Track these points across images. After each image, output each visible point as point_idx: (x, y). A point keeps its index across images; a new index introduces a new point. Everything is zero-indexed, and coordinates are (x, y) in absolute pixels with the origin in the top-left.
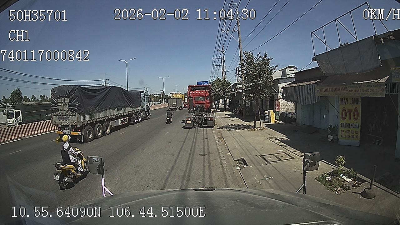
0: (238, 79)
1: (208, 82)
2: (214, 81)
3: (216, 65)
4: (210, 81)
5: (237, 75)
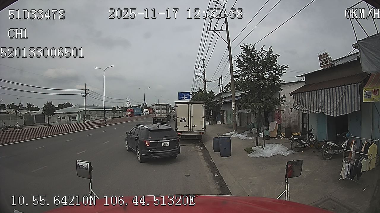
1: (190, 92)
5: (220, 86)
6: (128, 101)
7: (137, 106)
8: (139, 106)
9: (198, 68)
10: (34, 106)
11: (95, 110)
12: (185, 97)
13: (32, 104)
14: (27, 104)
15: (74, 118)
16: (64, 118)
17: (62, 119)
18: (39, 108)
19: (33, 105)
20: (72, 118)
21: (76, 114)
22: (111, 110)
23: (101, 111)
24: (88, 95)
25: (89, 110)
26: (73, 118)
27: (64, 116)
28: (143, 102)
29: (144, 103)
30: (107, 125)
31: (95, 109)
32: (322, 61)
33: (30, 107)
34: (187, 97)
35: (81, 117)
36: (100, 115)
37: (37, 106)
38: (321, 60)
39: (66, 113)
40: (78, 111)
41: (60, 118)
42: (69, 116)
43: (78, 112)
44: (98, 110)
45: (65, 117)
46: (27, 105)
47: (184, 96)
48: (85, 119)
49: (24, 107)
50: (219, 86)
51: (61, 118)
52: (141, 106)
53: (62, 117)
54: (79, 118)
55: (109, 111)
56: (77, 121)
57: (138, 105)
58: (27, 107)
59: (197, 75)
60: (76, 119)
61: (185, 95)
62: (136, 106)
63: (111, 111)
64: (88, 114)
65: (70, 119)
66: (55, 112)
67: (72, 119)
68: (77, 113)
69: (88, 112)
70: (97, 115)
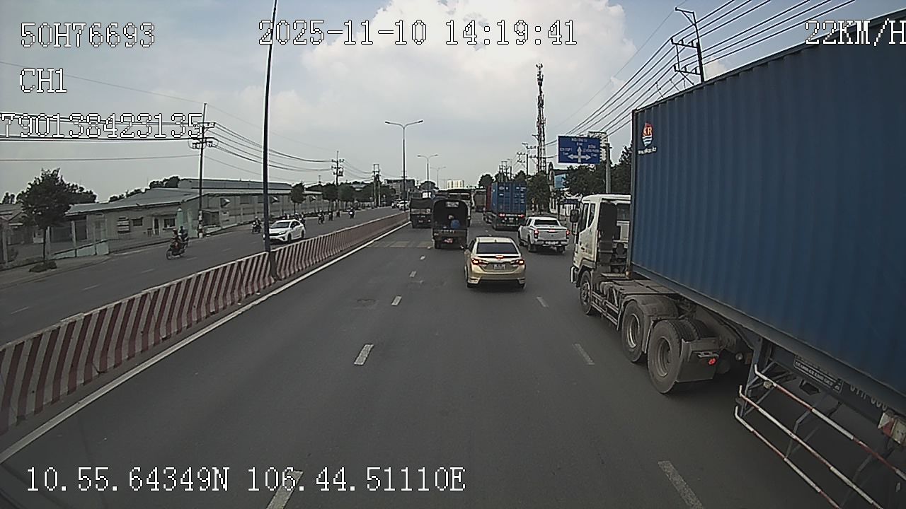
15: (170, 221)
16: (138, 222)
17: (134, 225)
20: (164, 223)
21: (173, 210)
25: (222, 195)
26: (165, 220)
27: (139, 217)
31: (241, 192)
34: (589, 154)
35: (190, 219)
36: (253, 208)
39: (146, 207)
41: (126, 223)
42: (153, 216)
43: (183, 201)
44: (249, 194)
45: (142, 218)
47: (580, 150)
53: (134, 220)
61: (582, 148)
67: (162, 226)
69: (215, 202)
70: (243, 209)
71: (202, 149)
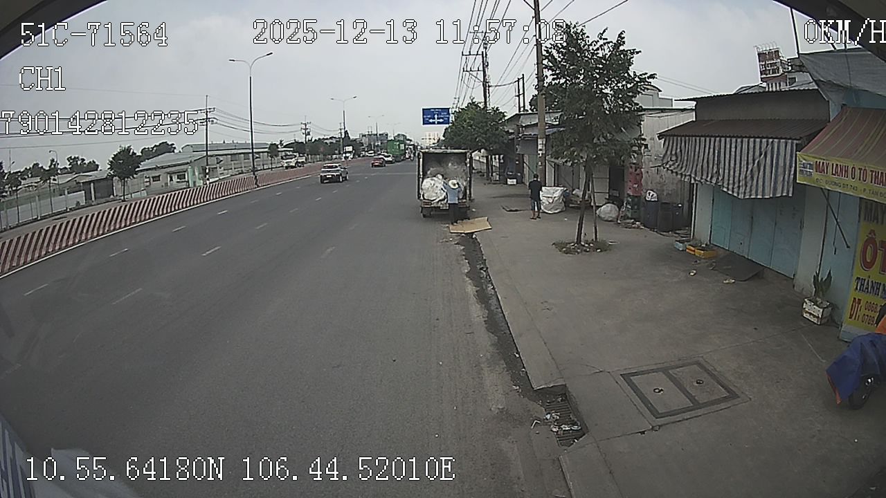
0: (522, 105)
1: (449, 109)
2: (464, 107)
3: (469, 69)
4: (453, 108)
5: (519, 96)
6: (306, 129)
7: (327, 139)
8: (331, 138)
9: (470, 55)
10: (86, 162)
11: (229, 154)
12: (438, 118)
13: (80, 157)
14: (68, 159)
15: (181, 177)
16: (156, 178)
17: (154, 181)
18: (97, 163)
19: (82, 159)
20: (176, 177)
21: (185, 167)
22: (266, 150)
23: (242, 155)
24: (213, 121)
25: (216, 155)
26: (178, 176)
27: (157, 175)
28: (341, 129)
29: (343, 131)
30: (258, 186)
31: (229, 152)
32: (765, 67)
33: (77, 166)
34: (442, 118)
35: (197, 174)
36: (241, 163)
37: (91, 160)
38: (764, 63)
39: (162, 167)
40: (190, 159)
41: (148, 180)
42: (168, 173)
43: (191, 162)
44: (237, 154)
45: (160, 176)
46: (69, 161)
47: (436, 116)
48: (207, 176)
49: (62, 167)
50: (517, 98)
51: (152, 179)
52: (335, 138)
53: (153, 177)
54: (194, 176)
55: (261, 154)
56: (188, 182)
57: (328, 137)
58: (68, 167)
59: (467, 71)
60: (185, 178)
61: (438, 115)
62: (323, 139)
63: (266, 154)
64: (213, 165)
65: (171, 180)
66: (139, 167)
67: (175, 179)
68: (188, 163)
69: (213, 161)
70: (234, 164)
71: (207, 125)
